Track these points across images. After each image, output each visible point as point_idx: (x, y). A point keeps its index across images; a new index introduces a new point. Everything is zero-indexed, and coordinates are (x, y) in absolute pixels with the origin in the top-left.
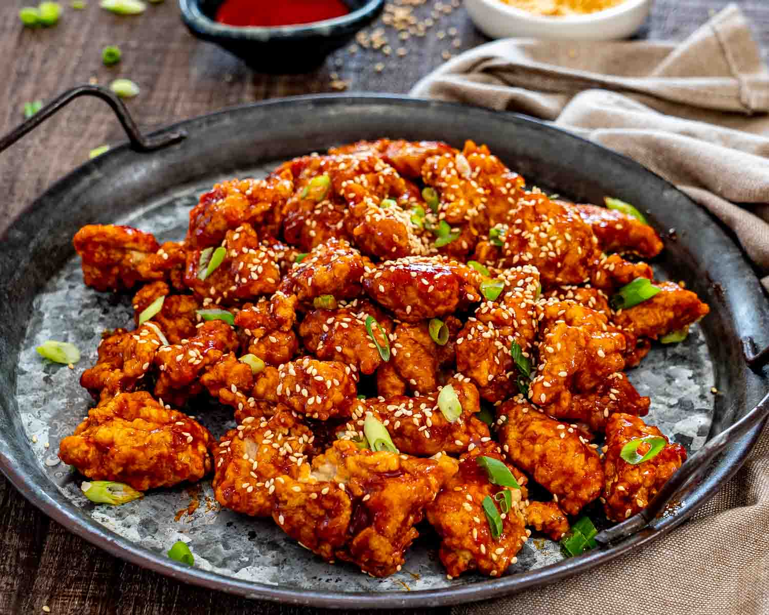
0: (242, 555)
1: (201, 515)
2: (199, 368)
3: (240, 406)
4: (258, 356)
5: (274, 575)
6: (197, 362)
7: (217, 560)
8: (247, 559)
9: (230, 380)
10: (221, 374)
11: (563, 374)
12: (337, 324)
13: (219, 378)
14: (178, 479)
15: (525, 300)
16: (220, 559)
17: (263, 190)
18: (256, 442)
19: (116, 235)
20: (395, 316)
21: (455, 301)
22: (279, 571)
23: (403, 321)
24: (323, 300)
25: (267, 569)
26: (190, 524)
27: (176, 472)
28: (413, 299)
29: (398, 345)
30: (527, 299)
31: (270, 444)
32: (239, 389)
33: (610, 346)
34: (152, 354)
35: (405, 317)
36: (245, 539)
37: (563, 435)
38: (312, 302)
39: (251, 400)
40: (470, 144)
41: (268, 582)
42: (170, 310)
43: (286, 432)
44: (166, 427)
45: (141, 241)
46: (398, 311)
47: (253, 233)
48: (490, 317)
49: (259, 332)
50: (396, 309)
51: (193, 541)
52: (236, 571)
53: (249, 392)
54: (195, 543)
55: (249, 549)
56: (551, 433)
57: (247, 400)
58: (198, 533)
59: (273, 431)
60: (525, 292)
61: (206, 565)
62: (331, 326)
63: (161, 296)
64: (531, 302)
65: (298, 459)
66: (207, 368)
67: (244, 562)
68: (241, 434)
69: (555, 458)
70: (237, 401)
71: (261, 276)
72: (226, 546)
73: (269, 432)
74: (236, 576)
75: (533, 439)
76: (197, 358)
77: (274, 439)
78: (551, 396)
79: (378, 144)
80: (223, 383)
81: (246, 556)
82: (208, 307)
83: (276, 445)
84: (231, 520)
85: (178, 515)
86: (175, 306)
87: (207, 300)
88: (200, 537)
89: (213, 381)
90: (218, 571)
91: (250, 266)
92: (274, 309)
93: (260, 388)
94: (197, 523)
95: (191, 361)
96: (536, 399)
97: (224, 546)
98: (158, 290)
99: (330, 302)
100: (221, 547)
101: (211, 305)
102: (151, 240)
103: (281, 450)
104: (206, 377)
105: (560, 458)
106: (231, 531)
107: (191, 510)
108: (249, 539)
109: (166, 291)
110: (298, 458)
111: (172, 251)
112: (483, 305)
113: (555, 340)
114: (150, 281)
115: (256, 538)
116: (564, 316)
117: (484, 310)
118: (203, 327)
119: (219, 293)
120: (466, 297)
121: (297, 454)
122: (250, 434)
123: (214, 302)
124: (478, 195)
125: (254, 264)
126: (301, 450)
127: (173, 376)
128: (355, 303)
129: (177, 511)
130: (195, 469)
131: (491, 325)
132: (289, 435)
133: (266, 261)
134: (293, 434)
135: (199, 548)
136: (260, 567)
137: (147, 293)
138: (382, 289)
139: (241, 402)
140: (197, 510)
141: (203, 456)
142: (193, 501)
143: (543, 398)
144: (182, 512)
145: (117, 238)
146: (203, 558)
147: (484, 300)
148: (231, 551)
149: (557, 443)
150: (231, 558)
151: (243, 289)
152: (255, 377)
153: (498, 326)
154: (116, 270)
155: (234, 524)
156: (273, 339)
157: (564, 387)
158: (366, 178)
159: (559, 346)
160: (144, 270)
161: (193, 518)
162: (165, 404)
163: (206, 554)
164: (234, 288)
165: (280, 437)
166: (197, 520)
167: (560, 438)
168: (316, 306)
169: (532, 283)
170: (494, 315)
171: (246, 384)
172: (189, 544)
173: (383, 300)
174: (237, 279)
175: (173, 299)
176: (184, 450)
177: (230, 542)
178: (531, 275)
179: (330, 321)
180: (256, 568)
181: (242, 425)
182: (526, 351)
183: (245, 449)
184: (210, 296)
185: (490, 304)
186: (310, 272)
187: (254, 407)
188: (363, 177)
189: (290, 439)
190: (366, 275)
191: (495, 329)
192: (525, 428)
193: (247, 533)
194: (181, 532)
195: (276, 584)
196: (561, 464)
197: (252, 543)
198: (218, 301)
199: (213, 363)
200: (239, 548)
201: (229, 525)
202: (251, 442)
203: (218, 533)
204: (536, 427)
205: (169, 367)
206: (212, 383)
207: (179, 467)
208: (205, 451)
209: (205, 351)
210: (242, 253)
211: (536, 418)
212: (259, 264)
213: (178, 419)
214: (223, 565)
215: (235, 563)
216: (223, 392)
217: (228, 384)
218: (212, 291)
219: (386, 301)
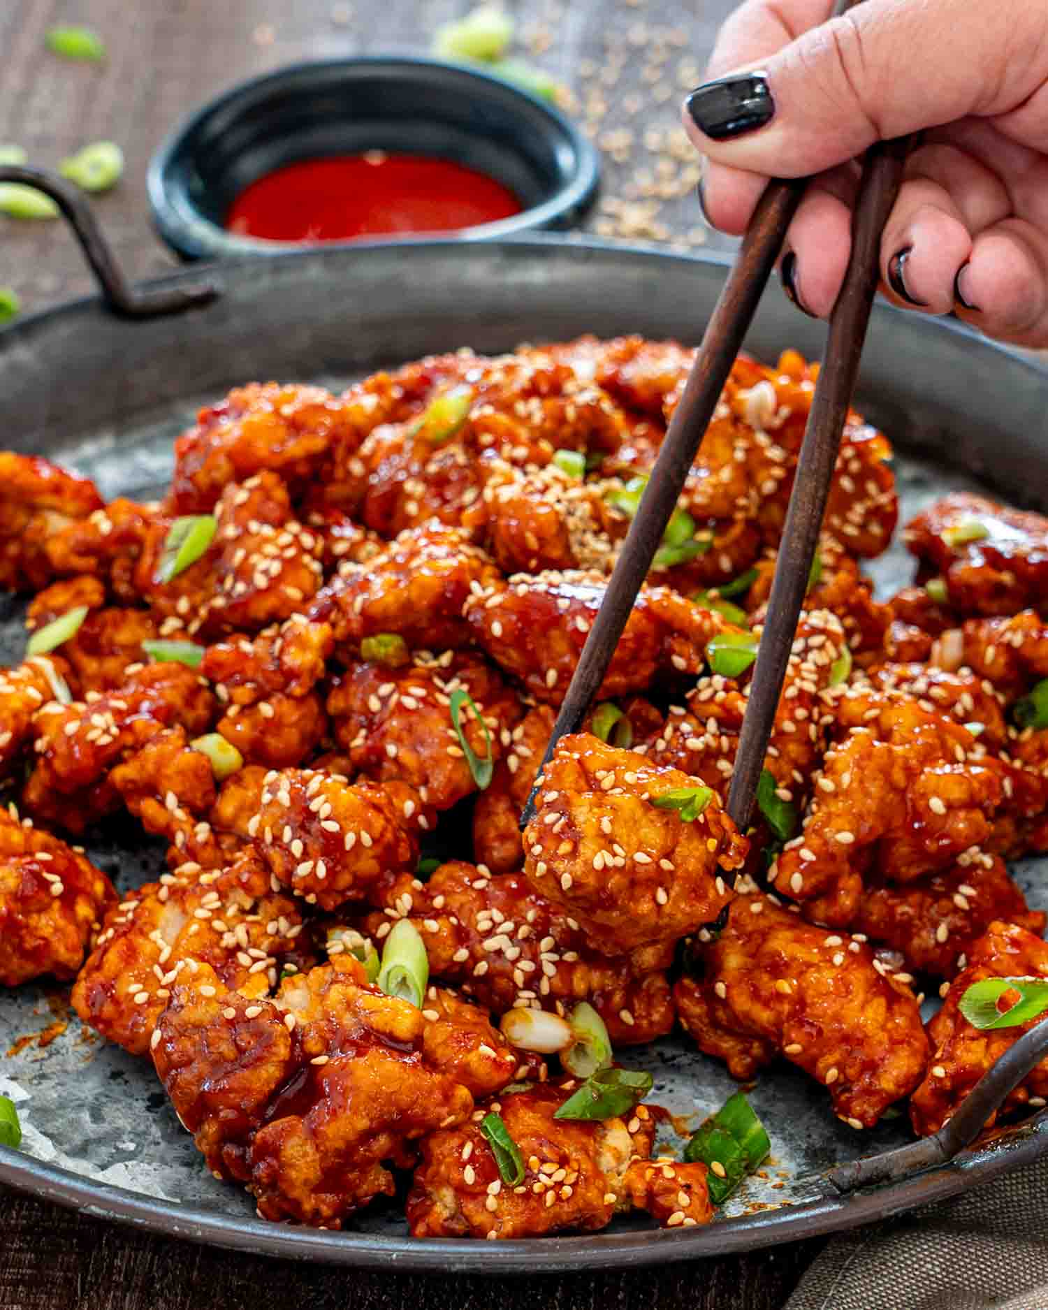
0: (125, 1137)
1: (64, 1051)
2: (110, 751)
3: (180, 838)
4: (233, 741)
5: (178, 1184)
6: (105, 740)
7: (69, 1141)
8: (132, 1147)
9: (165, 783)
10: (150, 767)
11: (846, 837)
12: (395, 697)
13: (144, 774)
14: (30, 968)
15: (797, 681)
16: (78, 1139)
17: (320, 408)
18: (184, 912)
19: (15, 475)
20: (527, 690)
21: (646, 670)
22: (190, 1177)
23: (541, 701)
24: (380, 643)
25: (167, 1170)
26: (37, 1065)
27: (26, 954)
28: (561, 656)
29: (522, 750)
30: (803, 679)
31: (208, 921)
32: (182, 803)
33: (957, 793)
34: (25, 718)
35: (545, 695)
36: (140, 1105)
37: (838, 959)
38: (358, 645)
39: (203, 830)
40: (790, 359)
41: (162, 1196)
42: (97, 637)
43: (248, 904)
44: (13, 860)
45: (68, 494)
46: (534, 680)
47: (280, 494)
48: (714, 709)
49: (244, 693)
50: (527, 674)
51: (33, 1098)
52: (103, 1167)
53: (200, 813)
54: (36, 1103)
55: (142, 1128)
56: (814, 955)
57: (194, 826)
58: (46, 1084)
59: (223, 896)
60: (804, 666)
61: (44, 1149)
62: (384, 700)
63: (81, 604)
64: (810, 687)
65: (255, 962)
66: (126, 754)
67: (123, 1151)
68: (163, 893)
69: (823, 1007)
70: (175, 826)
71: (275, 582)
72: (97, 1117)
73: (213, 896)
74: (99, 1176)
75: (778, 968)
76: (106, 731)
77: (219, 913)
78: (813, 880)
79: (618, 346)
80: (151, 789)
81: (132, 1141)
82: (170, 637)
83: (218, 925)
84: (122, 1067)
85: (18, 1045)
86: (109, 630)
87: (171, 624)
88: (50, 1093)
89: (132, 781)
90: (68, 1164)
91: (255, 558)
92: (282, 651)
93: (227, 807)
94: (51, 1066)
95: (92, 735)
96: (780, 884)
97: (92, 1116)
98: (79, 594)
99: (391, 650)
100: (86, 1116)
101: (178, 635)
102: (88, 492)
103: (226, 936)
104: (121, 773)
105: (836, 1007)
106: (117, 1088)
107: (47, 1037)
108: (148, 1109)
109: (96, 598)
110: (255, 960)
111: (124, 519)
112: (703, 681)
113: (839, 766)
114: (67, 576)
115: (163, 1108)
116: (875, 721)
117: (704, 696)
118: (139, 673)
119: (194, 610)
120: (670, 663)
121: (254, 952)
122: (178, 894)
123: (184, 629)
124: (770, 463)
125: (266, 557)
126: (266, 943)
127: (58, 765)
128: (445, 659)
129: (18, 1036)
130: (62, 950)
131: (712, 725)
132: (253, 911)
133: (290, 553)
134: (261, 911)
135: (41, 1114)
136: (155, 1165)
137: (58, 596)
138: (497, 629)
139: (182, 830)
140: (58, 1040)
141: (85, 927)
142: (56, 1020)
143: (797, 881)
144: (26, 1040)
145: (18, 481)
146: (45, 1134)
147: (708, 672)
148: (105, 1127)
149: (828, 978)
150: (99, 1141)
151: (238, 605)
152: (218, 783)
153: (728, 728)
154: (13, 549)
155: (126, 1077)
156: (266, 709)
157: (847, 867)
158: (543, 408)
159: (846, 779)
160: (57, 550)
161: (46, 1055)
162: (21, 818)
163: (50, 1128)
164: (219, 602)
165: (232, 911)
166: (54, 1059)
167: (833, 966)
168: (365, 654)
169: (821, 647)
170: (722, 705)
171: (199, 795)
172: (23, 1104)
173: (503, 654)
174: (229, 582)
175: (110, 615)
176: (43, 909)
177: (108, 1111)
178: (823, 631)
179: (385, 689)
180: (145, 1166)
181: (173, 874)
182: (787, 787)
183: (161, 923)
184: (179, 616)
185: (718, 681)
186: (365, 585)
187: (206, 844)
188: (534, 403)
189: (250, 918)
190: (471, 600)
191: (722, 734)
192: (759, 946)
193: (146, 1095)
194: (13, 1079)
195: (178, 1201)
196: (837, 1018)
197: (150, 1116)
198: (194, 627)
199: (138, 747)
200: (121, 1123)
201: (115, 1075)
202: (177, 910)
203: (90, 1088)
204: (783, 943)
205: (51, 747)
206: (130, 786)
207: (30, 943)
208: (92, 917)
209: (128, 721)
210: (246, 531)
211: (781, 924)
212: (275, 558)
213: (46, 849)
214: (81, 1151)
215: (104, 1151)
216: (148, 807)
217: (161, 789)
218: (183, 605)
219: (509, 658)
